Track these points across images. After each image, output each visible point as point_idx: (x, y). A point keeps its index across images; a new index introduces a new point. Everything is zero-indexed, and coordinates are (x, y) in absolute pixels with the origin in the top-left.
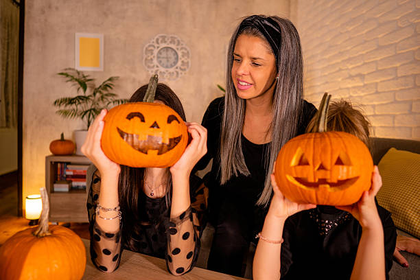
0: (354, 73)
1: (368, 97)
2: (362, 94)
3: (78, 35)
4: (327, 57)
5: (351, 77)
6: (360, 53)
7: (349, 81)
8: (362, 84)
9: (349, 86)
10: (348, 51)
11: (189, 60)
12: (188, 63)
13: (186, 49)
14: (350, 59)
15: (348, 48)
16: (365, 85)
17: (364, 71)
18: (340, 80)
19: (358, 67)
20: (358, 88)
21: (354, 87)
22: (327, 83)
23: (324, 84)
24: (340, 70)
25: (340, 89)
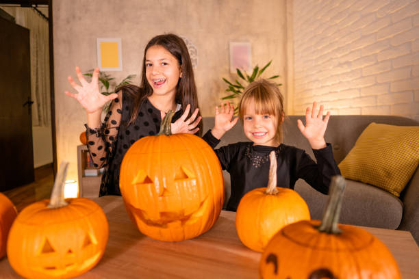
0: (343, 60)
1: (354, 81)
2: (350, 79)
3: (99, 40)
4: (319, 48)
5: (340, 65)
6: (347, 43)
7: (339, 68)
8: (349, 70)
9: (339, 73)
10: (337, 42)
11: (197, 58)
12: (196, 60)
13: (193, 48)
14: (339, 49)
15: (337, 39)
16: (352, 71)
17: (350, 59)
18: (331, 68)
19: (346, 55)
20: (347, 74)
21: (343, 74)
22: (321, 71)
23: (318, 73)
24: (332, 59)
25: (332, 76)
